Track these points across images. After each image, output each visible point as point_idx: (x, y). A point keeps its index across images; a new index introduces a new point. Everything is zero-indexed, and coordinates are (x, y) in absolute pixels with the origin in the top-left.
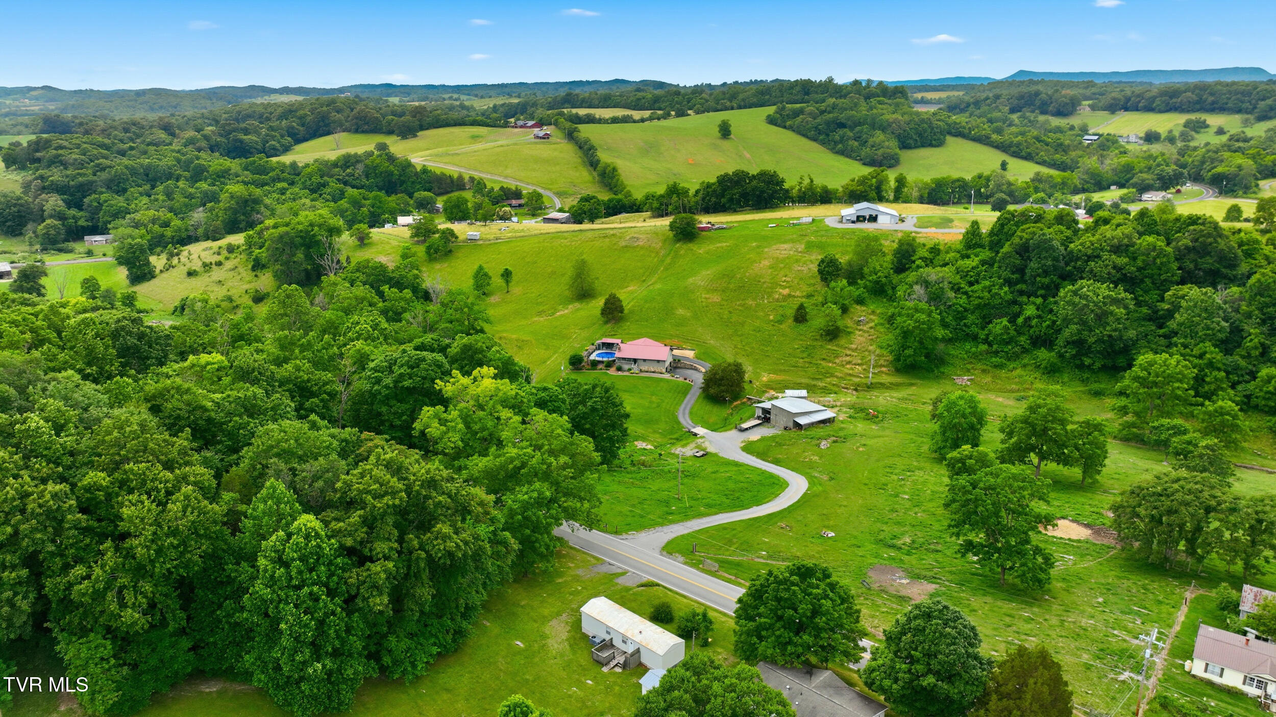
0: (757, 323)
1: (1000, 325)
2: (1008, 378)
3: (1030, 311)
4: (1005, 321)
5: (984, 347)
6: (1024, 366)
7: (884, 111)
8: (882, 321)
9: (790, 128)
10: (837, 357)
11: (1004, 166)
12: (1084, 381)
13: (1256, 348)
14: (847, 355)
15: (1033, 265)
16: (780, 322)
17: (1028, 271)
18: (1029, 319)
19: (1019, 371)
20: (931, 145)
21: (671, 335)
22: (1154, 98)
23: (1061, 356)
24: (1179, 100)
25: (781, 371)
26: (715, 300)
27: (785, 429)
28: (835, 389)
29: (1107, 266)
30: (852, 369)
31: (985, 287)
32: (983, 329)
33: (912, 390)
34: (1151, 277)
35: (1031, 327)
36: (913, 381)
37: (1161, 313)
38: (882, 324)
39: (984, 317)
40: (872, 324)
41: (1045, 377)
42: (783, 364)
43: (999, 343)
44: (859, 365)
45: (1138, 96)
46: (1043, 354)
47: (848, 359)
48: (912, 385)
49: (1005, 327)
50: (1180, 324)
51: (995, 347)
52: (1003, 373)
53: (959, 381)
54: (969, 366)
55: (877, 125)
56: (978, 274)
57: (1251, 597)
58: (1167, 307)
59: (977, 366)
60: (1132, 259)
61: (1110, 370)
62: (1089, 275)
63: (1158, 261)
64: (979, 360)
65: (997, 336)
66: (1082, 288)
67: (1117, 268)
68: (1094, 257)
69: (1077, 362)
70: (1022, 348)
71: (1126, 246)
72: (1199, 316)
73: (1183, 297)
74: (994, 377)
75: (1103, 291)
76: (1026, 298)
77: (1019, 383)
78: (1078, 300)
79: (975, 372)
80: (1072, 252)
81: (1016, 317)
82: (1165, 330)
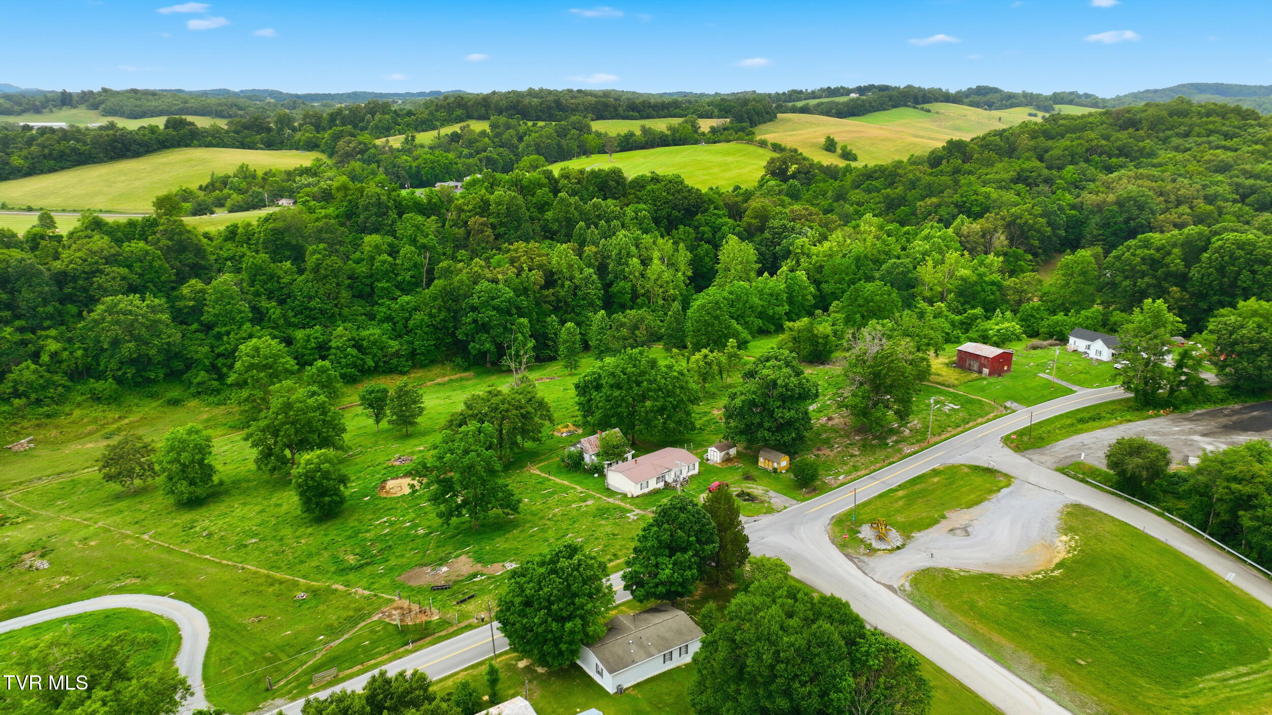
1: (25, 371)
2: (73, 422)
3: (52, 346)
4: (29, 363)
5: (17, 402)
6: (79, 405)
12: (153, 396)
13: (279, 318)
15: (26, 294)
17: (22, 304)
18: (54, 355)
23: (119, 381)
29: (114, 278)
34: (152, 281)
35: (61, 362)
37: (186, 310)
43: (36, 391)
46: (97, 385)
49: (35, 371)
50: (216, 315)
51: (33, 396)
52: (63, 419)
53: (18, 448)
54: (16, 428)
57: (588, 445)
58: (191, 303)
59: (26, 423)
60: (129, 267)
61: (174, 376)
62: (106, 292)
63: (155, 264)
64: (23, 417)
65: (30, 384)
66: (116, 305)
67: (124, 278)
68: (94, 272)
69: (140, 380)
70: (64, 386)
71: (113, 255)
72: (229, 303)
73: (203, 291)
74: (57, 427)
75: (138, 302)
76: (34, 333)
77: (90, 423)
78: (122, 317)
79: (30, 430)
80: (64, 274)
81: (35, 356)
82: (195, 326)
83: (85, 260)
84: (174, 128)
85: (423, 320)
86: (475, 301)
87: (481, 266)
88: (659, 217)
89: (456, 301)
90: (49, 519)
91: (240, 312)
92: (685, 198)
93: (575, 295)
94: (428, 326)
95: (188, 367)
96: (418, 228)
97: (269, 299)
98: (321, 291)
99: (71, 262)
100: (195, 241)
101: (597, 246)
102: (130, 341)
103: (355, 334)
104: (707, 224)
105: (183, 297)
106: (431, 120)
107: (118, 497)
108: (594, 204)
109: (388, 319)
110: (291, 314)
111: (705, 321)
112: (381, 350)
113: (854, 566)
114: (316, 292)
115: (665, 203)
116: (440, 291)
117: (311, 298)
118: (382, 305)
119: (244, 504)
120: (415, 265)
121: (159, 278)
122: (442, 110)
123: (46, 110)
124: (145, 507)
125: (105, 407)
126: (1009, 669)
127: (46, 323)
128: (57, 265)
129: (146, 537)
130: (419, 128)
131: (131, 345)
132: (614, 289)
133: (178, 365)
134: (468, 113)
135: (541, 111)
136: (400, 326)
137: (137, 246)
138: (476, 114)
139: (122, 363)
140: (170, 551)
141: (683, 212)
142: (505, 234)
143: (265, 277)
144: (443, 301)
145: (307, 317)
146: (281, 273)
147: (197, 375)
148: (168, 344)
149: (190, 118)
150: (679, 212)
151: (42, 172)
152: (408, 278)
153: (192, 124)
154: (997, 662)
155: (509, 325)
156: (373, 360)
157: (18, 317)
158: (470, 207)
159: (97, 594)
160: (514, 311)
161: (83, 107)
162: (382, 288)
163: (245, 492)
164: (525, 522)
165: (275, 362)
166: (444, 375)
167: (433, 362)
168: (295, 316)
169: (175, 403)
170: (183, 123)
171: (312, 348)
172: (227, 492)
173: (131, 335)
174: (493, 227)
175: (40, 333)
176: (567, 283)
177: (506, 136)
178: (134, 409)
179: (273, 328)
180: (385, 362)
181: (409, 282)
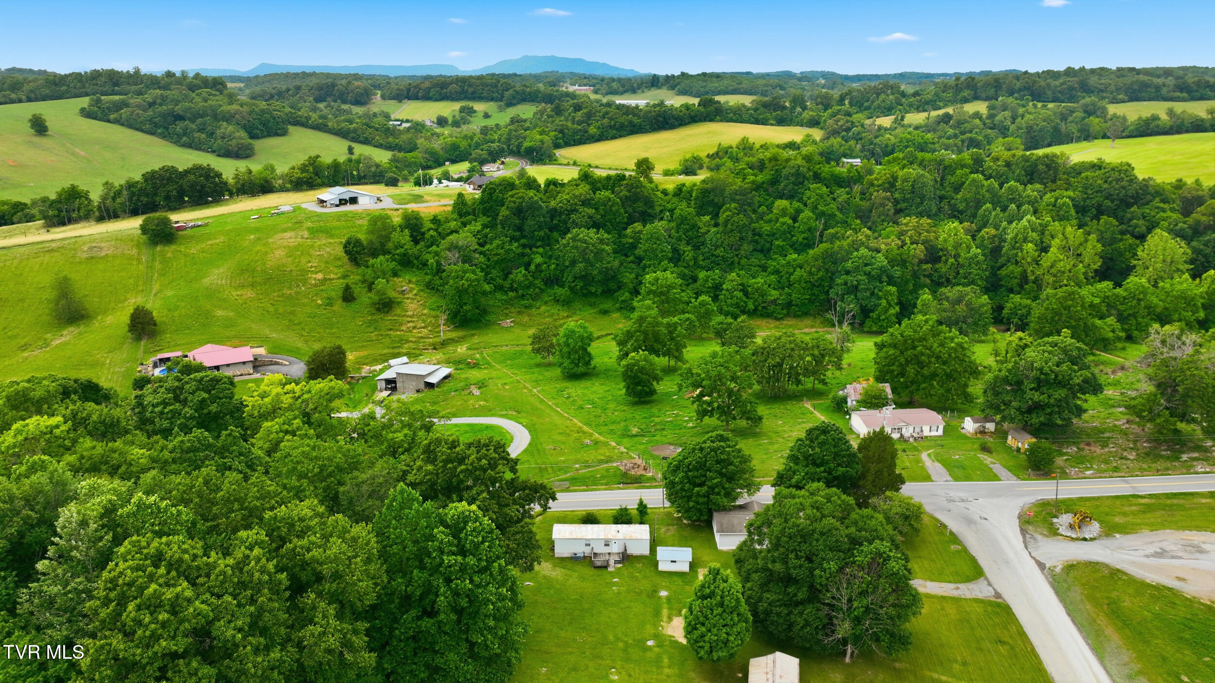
0: (308, 310)
1: (519, 274)
2: (539, 314)
3: (538, 259)
4: (522, 270)
5: (511, 294)
6: (546, 303)
7: (221, 103)
8: (421, 288)
9: (117, 122)
10: (401, 325)
11: (351, 150)
12: (592, 305)
13: (691, 260)
14: (409, 322)
15: (530, 222)
16: (330, 305)
17: (527, 228)
18: (538, 266)
19: (543, 308)
20: (277, 134)
21: (228, 337)
22: (429, 89)
23: (572, 289)
24: (448, 90)
25: (360, 347)
26: (249, 295)
27: (418, 391)
28: (417, 352)
29: (583, 216)
30: (420, 333)
31: (498, 246)
32: (505, 279)
33: (476, 340)
34: (610, 221)
35: (541, 271)
36: (473, 332)
37: (625, 245)
38: (422, 291)
39: (503, 270)
40: (415, 292)
41: (565, 308)
42: (357, 341)
43: (523, 288)
44: (423, 328)
45: (416, 87)
46: (559, 291)
47: (411, 324)
48: (473, 335)
49: (524, 275)
50: (645, 251)
51: (520, 292)
52: (534, 311)
53: (504, 325)
54: (507, 311)
55: (218, 117)
56: (486, 236)
57: (852, 391)
58: (631, 241)
59: (513, 310)
60: (597, 209)
61: (608, 293)
62: (576, 225)
63: (614, 209)
64: (512, 305)
65: (520, 283)
66: (579, 235)
67: (590, 217)
68: (573, 211)
69: (585, 291)
70: (540, 289)
71: (589, 200)
72: (655, 243)
73: (640, 232)
74: (529, 315)
75: (592, 235)
76: (531, 249)
77: (548, 316)
78: (579, 244)
79: (513, 315)
80: (555, 209)
81: (527, 266)
82: (631, 258)
83: (569, 201)
84: (704, 106)
85: (802, 276)
86: (849, 265)
87: (867, 236)
88: (1087, 206)
89: (834, 263)
90: (498, 370)
91: (662, 251)
92: (1124, 188)
93: (958, 273)
94: (806, 282)
95: (619, 288)
96: (822, 197)
97: (688, 244)
98: (726, 242)
99: (560, 202)
100: (646, 194)
101: (997, 229)
102: (581, 262)
103: (745, 281)
104: (1144, 217)
105: (626, 236)
106: (935, 101)
107: (538, 365)
108: (1009, 188)
109: (777, 272)
110: (701, 258)
111: (1053, 309)
112: (763, 297)
113: (1021, 539)
114: (722, 242)
115: (1097, 192)
116: (822, 253)
117: (717, 247)
118: (775, 260)
119: (602, 384)
120: (810, 229)
121: (615, 219)
122: (950, 91)
123: (639, 91)
124: (546, 374)
125: (560, 308)
126: (1101, 660)
127: (539, 243)
128: (553, 204)
129: (535, 390)
130: (921, 109)
131: (581, 265)
132: (1003, 272)
133: (613, 285)
134: (976, 93)
135: (1059, 92)
136: (784, 279)
137: (605, 194)
138: (984, 95)
139: (576, 278)
140: (542, 401)
141: (1116, 202)
142: (906, 209)
143: (687, 227)
144: (824, 262)
145: (712, 262)
146: (701, 225)
147: (623, 294)
148: (607, 268)
149: (717, 98)
150: (1112, 202)
151: (607, 139)
152: (800, 239)
153: (719, 102)
154: (1093, 649)
155: (876, 291)
156: (754, 304)
157: (524, 237)
158: (880, 182)
159: (492, 415)
160: (885, 278)
161: (665, 88)
162: (779, 246)
163: (607, 377)
164: (764, 434)
165: (668, 292)
166: (812, 327)
167: (806, 314)
168: (703, 260)
169: (605, 312)
170: (712, 102)
171: (709, 287)
172: (597, 375)
173: (584, 258)
174: (896, 202)
175: (534, 249)
176: (952, 260)
177: (999, 118)
178: (578, 312)
179: (685, 267)
180: (764, 307)
181: (801, 243)
